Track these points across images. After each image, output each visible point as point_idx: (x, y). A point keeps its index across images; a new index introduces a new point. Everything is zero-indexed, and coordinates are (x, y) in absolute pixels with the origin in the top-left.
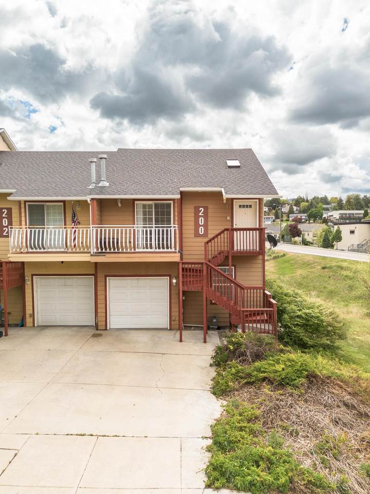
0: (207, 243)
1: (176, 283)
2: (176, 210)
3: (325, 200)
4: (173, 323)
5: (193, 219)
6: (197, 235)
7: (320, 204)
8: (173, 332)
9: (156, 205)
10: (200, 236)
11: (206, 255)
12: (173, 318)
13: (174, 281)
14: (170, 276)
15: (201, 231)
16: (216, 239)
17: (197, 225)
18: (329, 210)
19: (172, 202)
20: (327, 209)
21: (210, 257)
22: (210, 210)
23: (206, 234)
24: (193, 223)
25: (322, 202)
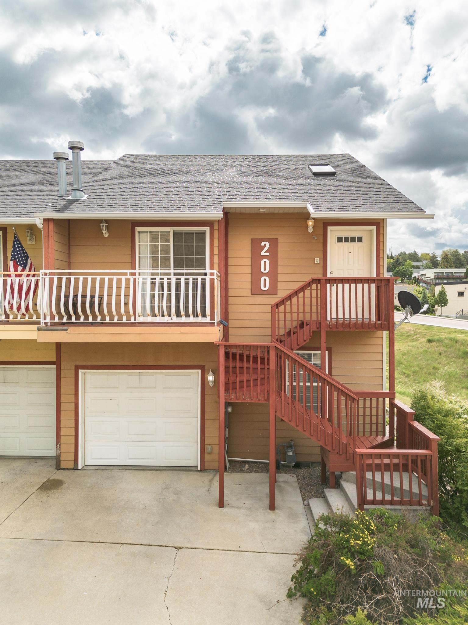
0: (277, 305)
1: (214, 381)
2: (216, 243)
3: (414, 257)
4: (207, 457)
5: (249, 262)
6: (256, 291)
7: (408, 262)
8: (206, 477)
9: (175, 234)
10: (263, 293)
11: (273, 328)
12: (208, 449)
13: (211, 378)
14: (203, 368)
15: (265, 283)
16: (294, 300)
17: (256, 274)
18: (419, 268)
19: (207, 229)
20: (418, 267)
21: (282, 332)
22: (281, 246)
23: (273, 290)
24: (248, 270)
25: (410, 259)
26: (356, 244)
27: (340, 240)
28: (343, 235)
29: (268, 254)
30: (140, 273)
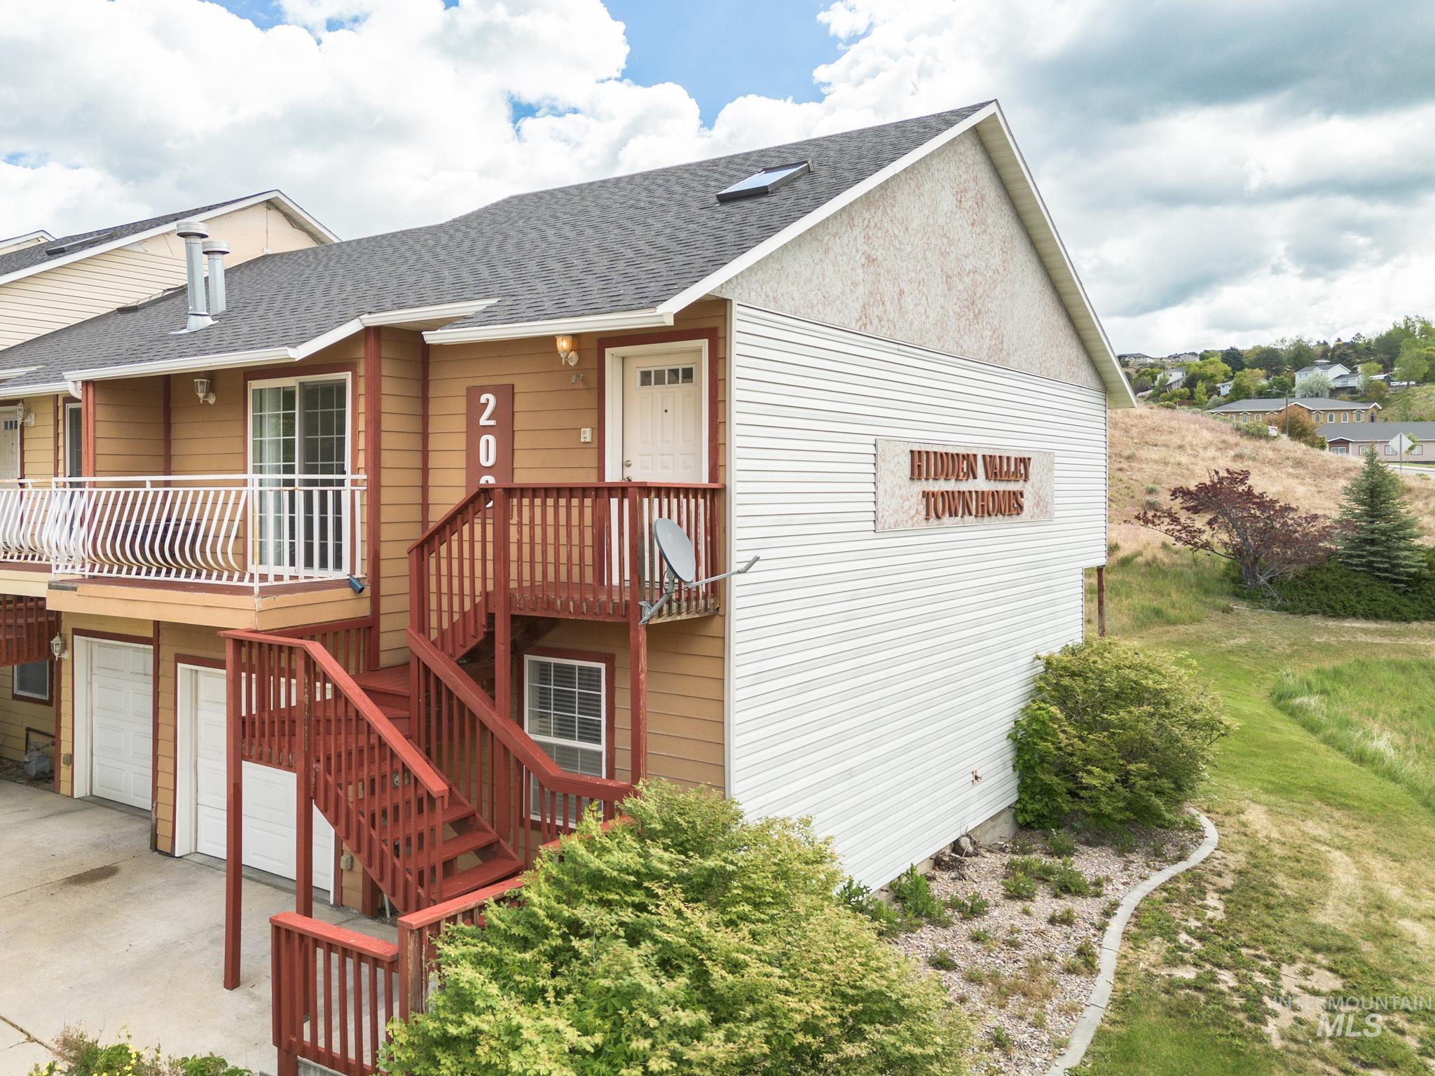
2: (362, 406)
5: (461, 441)
9: (304, 389)
17: (472, 469)
19: (348, 377)
22: (519, 403)
24: (461, 461)
26: (681, 388)
27: (646, 378)
28: (652, 365)
29: (492, 423)
30: (261, 480)
